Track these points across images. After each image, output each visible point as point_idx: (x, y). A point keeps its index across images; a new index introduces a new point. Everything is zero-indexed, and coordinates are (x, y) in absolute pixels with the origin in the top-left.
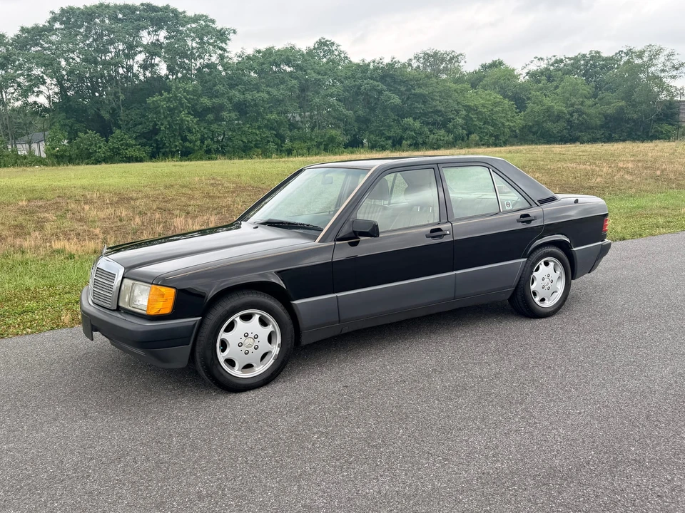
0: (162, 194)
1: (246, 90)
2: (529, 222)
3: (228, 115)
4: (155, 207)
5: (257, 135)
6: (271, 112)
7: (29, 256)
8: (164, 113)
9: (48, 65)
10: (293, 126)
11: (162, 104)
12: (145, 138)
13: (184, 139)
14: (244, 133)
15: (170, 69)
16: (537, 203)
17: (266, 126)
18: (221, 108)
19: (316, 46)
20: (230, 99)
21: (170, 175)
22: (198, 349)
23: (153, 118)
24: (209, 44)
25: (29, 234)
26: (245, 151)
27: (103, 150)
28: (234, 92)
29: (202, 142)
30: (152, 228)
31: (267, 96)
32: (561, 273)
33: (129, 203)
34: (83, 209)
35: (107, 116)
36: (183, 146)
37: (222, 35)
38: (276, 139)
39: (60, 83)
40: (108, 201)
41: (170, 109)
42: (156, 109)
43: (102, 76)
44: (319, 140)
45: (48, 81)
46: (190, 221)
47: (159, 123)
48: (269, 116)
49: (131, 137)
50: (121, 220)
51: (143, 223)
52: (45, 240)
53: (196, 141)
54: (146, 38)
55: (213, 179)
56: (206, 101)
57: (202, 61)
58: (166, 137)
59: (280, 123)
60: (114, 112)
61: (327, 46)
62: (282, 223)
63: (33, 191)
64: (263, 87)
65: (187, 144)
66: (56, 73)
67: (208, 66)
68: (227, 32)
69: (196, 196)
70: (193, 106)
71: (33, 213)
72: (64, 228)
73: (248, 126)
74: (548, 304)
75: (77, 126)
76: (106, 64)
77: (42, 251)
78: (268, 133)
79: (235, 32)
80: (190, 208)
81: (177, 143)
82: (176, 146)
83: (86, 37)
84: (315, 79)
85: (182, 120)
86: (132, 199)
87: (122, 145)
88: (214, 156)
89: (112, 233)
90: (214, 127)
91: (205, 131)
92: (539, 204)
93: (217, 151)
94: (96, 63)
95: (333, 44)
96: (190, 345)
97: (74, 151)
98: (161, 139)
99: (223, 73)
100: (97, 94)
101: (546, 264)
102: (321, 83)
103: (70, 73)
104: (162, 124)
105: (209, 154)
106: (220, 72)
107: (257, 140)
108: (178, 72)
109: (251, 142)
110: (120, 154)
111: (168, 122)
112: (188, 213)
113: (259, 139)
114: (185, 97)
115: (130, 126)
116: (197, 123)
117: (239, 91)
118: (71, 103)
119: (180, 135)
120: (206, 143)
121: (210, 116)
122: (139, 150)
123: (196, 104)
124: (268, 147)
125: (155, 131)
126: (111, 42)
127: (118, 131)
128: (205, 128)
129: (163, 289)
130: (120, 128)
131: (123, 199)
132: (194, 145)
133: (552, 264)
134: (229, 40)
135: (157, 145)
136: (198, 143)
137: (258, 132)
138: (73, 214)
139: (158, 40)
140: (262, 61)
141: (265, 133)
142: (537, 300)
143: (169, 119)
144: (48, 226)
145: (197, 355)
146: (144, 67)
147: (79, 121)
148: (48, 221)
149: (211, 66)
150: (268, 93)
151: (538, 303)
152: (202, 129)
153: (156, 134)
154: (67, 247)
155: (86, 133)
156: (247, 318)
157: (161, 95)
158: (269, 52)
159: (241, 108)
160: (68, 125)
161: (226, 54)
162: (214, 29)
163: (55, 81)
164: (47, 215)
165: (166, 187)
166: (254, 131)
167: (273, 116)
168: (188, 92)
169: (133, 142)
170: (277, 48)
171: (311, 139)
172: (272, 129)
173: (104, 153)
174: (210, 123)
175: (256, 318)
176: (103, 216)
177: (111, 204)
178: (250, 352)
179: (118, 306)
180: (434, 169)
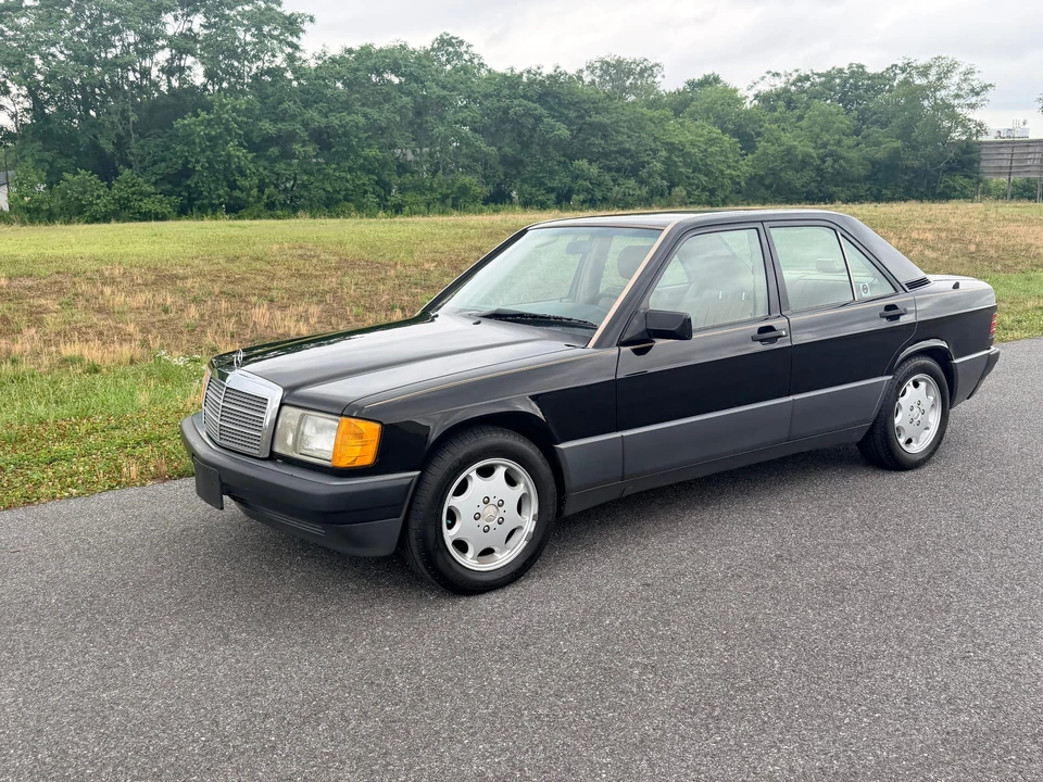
0: (225, 270)
1: (332, 111)
2: (897, 317)
3: (301, 149)
4: (217, 291)
5: (348, 181)
6: (370, 146)
7: (24, 367)
8: (200, 143)
9: (14, 64)
10: (403, 168)
11: (198, 129)
12: (170, 183)
13: (233, 186)
14: (327, 177)
15: (209, 75)
16: (905, 287)
17: (362, 167)
18: (292, 137)
19: (436, 45)
20: (305, 124)
21: (230, 240)
22: (414, 525)
23: (182, 151)
24: (272, 37)
25: (20, 331)
26: (331, 205)
27: (104, 201)
28: (312, 114)
29: (261, 191)
30: (218, 324)
31: (362, 120)
32: (935, 399)
33: (174, 284)
34: (102, 293)
35: (109, 148)
36: (230, 197)
37: (292, 25)
38: (377, 188)
39: (32, 94)
40: (140, 281)
41: (210, 138)
42: (187, 139)
43: (102, 85)
44: (444, 191)
45: (14, 89)
46: (278, 314)
47: (193, 160)
48: (367, 152)
49: (147, 182)
50: (166, 311)
51: (202, 316)
52: (47, 343)
53: (251, 189)
54: (172, 25)
55: (301, 248)
56: (267, 126)
57: (260, 63)
58: (203, 182)
59: (384, 164)
60: (120, 143)
61: (452, 45)
62: (522, 315)
63: (14, 262)
64: (357, 106)
65: (237, 193)
66: (26, 79)
67: (269, 72)
68: (299, 20)
69: (280, 274)
70: (246, 134)
71: (19, 298)
72: (76, 322)
73: (334, 166)
74: (916, 448)
75: (61, 163)
76: (109, 65)
77: (45, 360)
78: (365, 179)
79: (312, 19)
80: (274, 293)
81: (221, 192)
82: (219, 196)
83: (75, 21)
84: (438, 96)
85: (229, 156)
86: (177, 277)
87: (133, 193)
88: (279, 213)
89: (154, 331)
90: (280, 167)
91: (266, 172)
92: (907, 289)
93: (284, 205)
94: (91, 62)
95: (461, 43)
96: (401, 518)
97: (57, 202)
98: (196, 186)
99: (295, 84)
100: (92, 113)
101: (916, 384)
102: (447, 103)
103: (50, 77)
104: (197, 162)
105: (271, 209)
106: (290, 81)
107: (347, 190)
108: (222, 80)
109: (338, 192)
110: (130, 208)
111: (208, 158)
112: (272, 301)
113: (351, 187)
114: (234, 119)
115: (146, 164)
116: (253, 161)
117: (320, 112)
118: (51, 126)
119: (226, 177)
120: (267, 191)
121: (274, 151)
122: (161, 201)
123: (252, 131)
124: (365, 200)
125: (186, 172)
126: (116, 31)
127: (127, 172)
128: (265, 169)
129: (363, 425)
130: (130, 167)
131: (162, 278)
132: (248, 195)
133: (923, 385)
134: (303, 31)
135: (190, 194)
136: (255, 192)
137: (349, 176)
138: (87, 301)
139: (190, 30)
140: (355, 65)
141: (360, 179)
142: (902, 440)
143: (208, 153)
144: (48, 318)
145: (413, 535)
146: (169, 71)
147: (62, 154)
148: (46, 311)
149: (275, 73)
150: (365, 116)
151: (903, 446)
152: (261, 169)
153: (188, 177)
154: (86, 352)
155: (76, 173)
156: (486, 472)
157: (197, 115)
158: (366, 53)
159: (323, 139)
160: (47, 161)
161: (298, 54)
162: (280, 13)
163: (24, 90)
164: (43, 301)
165: (229, 260)
166: (343, 174)
167: (373, 152)
168: (238, 111)
169: (151, 189)
170: (377, 47)
171: (432, 189)
172: (370, 172)
173: (105, 206)
174: (274, 160)
175: (500, 473)
176: (135, 305)
177: (146, 285)
178: (492, 529)
179: (272, 452)
180: (757, 229)
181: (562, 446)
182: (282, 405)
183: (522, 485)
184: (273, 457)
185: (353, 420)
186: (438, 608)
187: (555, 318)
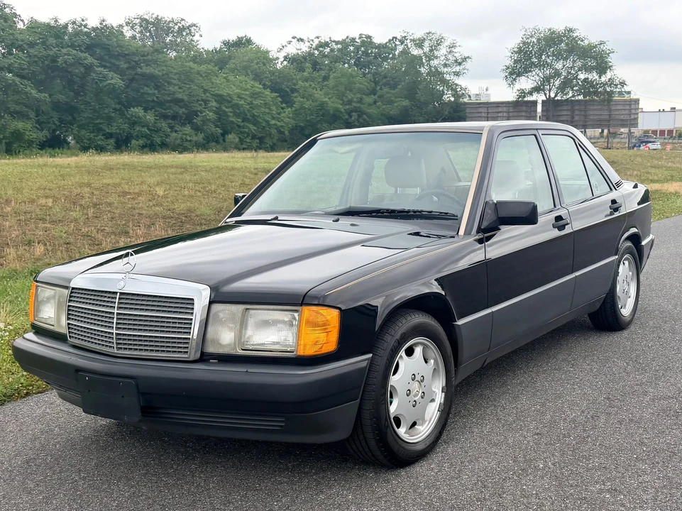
2: (617, 209)
16: (615, 187)
32: (633, 274)
74: (625, 313)
96: (359, 400)
101: (624, 263)
133: (627, 263)
151: (621, 311)
156: (410, 352)
175: (419, 351)
178: (418, 403)
179: (202, 353)
180: (535, 135)
181: (460, 322)
182: (211, 303)
183: (432, 361)
184: (204, 358)
185: (314, 308)
186: (388, 481)
187: (415, 212)
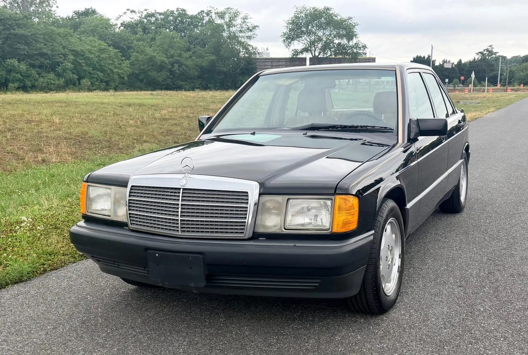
96: (366, 265)
129: (351, 199)
178: (390, 266)
179: (254, 233)
180: (420, 73)
181: (409, 206)
182: (260, 194)
183: (394, 236)
184: (256, 236)
185: (343, 196)
